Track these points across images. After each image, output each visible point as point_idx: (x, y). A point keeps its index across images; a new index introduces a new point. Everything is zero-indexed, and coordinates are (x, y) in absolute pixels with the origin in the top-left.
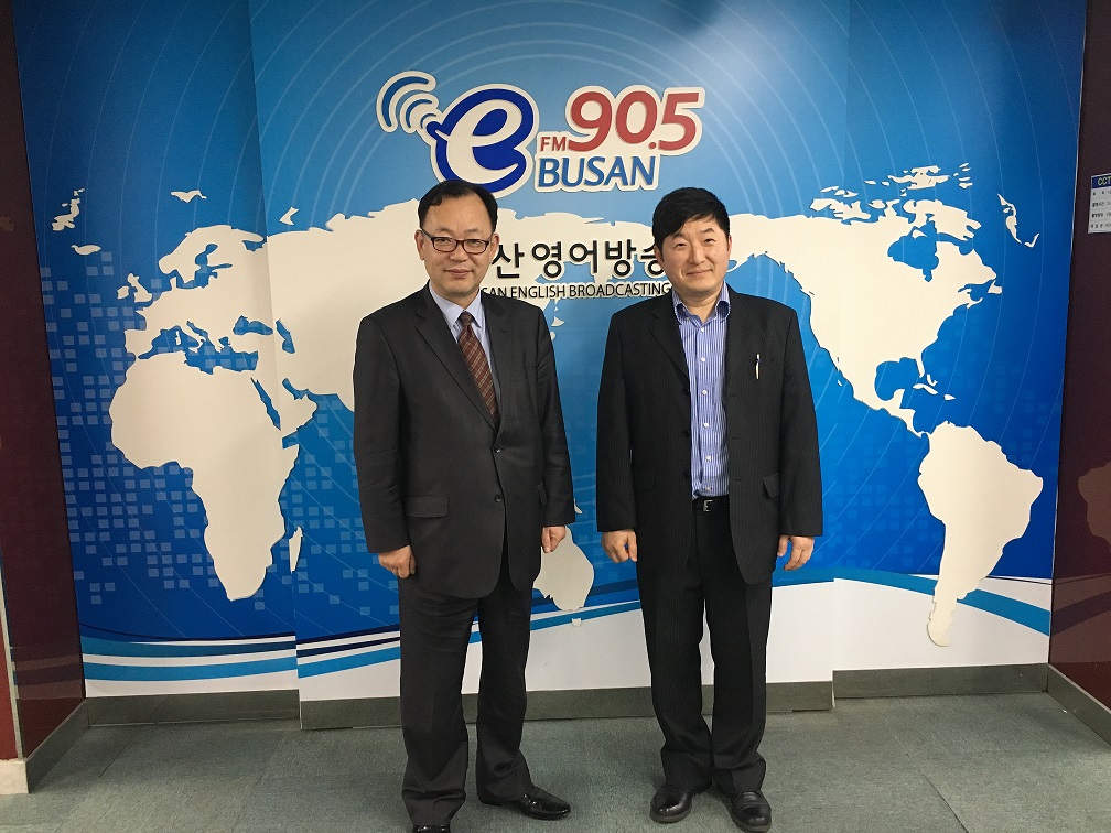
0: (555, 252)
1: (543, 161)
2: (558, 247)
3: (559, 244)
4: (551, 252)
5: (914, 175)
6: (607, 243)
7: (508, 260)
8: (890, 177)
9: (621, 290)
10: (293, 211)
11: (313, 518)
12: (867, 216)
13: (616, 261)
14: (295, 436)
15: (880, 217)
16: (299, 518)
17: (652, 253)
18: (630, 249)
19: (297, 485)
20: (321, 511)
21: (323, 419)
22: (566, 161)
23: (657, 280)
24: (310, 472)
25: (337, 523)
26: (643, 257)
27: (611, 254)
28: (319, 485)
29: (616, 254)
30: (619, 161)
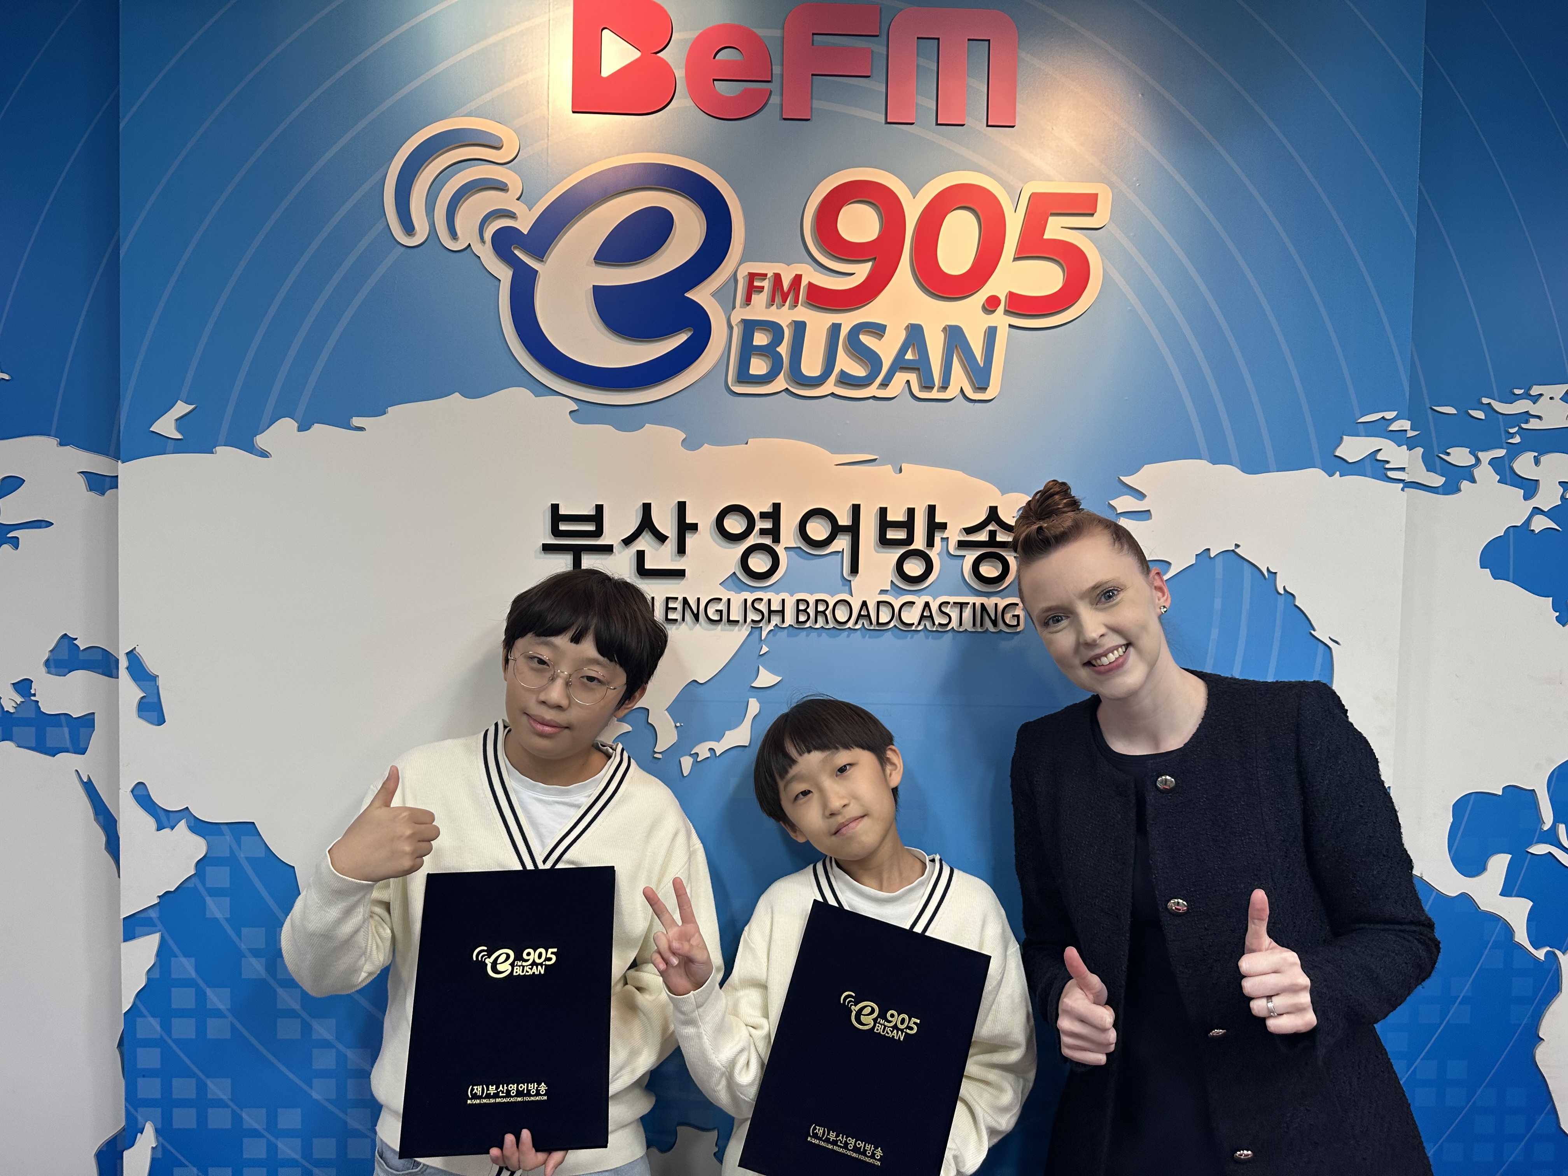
0: (768, 525)
1: (750, 327)
2: (774, 514)
3: (777, 507)
4: (760, 525)
5: (1536, 399)
6: (883, 511)
7: (662, 538)
8: (1485, 401)
9: (911, 616)
10: (181, 408)
11: (185, 1103)
12: (1438, 481)
13: (901, 551)
14: (153, 914)
15: (1465, 485)
16: (149, 1103)
17: (983, 536)
18: (934, 527)
19: (151, 1026)
20: (202, 1088)
21: (220, 877)
22: (800, 328)
23: (988, 595)
24: (182, 998)
25: (237, 1119)
26: (962, 544)
27: (891, 535)
28: (201, 1029)
29: (901, 535)
30: (915, 335)
